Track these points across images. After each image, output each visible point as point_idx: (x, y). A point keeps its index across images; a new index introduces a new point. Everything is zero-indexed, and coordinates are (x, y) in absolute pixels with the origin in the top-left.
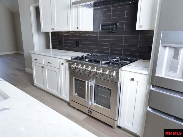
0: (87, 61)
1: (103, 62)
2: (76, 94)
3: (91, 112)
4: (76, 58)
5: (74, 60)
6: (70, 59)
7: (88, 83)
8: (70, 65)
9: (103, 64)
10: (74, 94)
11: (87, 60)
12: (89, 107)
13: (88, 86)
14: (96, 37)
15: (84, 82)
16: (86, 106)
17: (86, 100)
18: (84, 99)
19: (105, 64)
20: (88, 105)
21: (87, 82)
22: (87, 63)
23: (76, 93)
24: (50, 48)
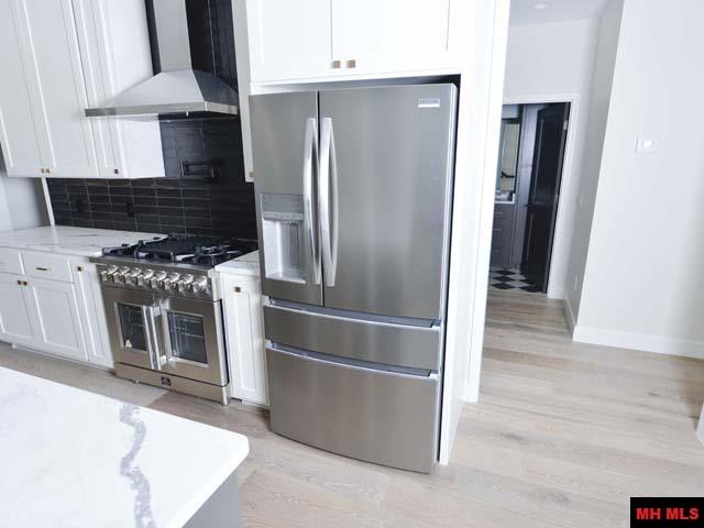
0: (143, 258)
1: (179, 258)
2: (129, 344)
3: (169, 380)
4: (114, 252)
5: (110, 258)
6: (98, 254)
7: (148, 312)
8: (99, 269)
9: (179, 262)
10: (122, 345)
11: (142, 254)
12: (160, 368)
13: (149, 318)
14: (176, 192)
15: (140, 309)
16: (153, 367)
17: (151, 354)
18: (146, 353)
19: (185, 261)
20: (156, 365)
21: (144, 308)
22: (142, 262)
23: (128, 341)
24: (49, 224)
